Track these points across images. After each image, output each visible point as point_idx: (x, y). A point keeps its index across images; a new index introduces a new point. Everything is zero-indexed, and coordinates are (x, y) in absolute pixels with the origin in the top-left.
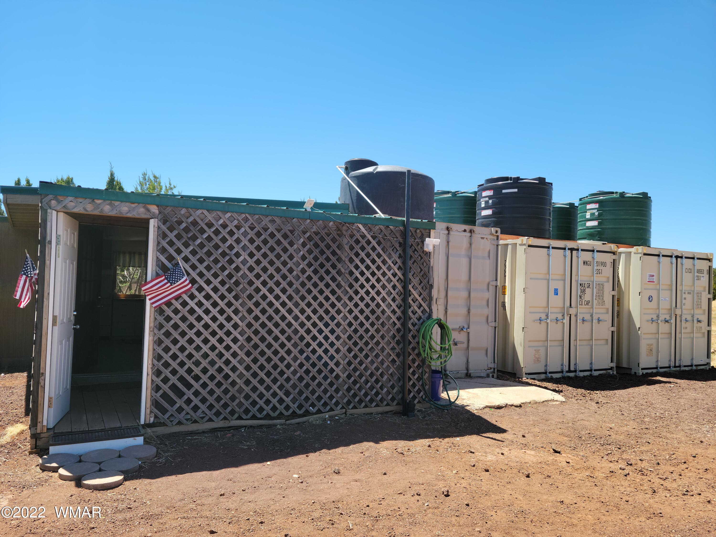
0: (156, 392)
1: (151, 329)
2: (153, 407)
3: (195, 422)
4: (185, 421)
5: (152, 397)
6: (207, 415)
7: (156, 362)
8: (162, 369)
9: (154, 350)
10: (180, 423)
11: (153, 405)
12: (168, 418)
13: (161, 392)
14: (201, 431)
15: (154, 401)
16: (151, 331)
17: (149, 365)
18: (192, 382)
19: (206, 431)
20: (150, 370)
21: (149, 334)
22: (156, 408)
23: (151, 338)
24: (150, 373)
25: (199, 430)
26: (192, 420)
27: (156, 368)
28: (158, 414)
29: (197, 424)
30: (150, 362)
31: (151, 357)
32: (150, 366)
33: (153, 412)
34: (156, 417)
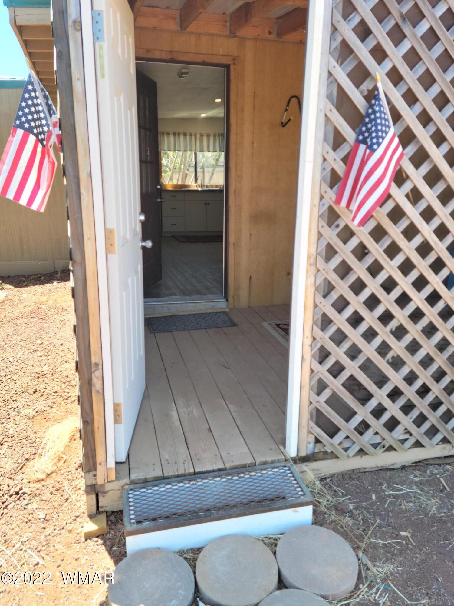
0: (318, 394)
1: (312, 260)
2: (312, 424)
3: (391, 448)
4: (372, 449)
5: (311, 403)
6: (411, 435)
7: (318, 332)
8: (330, 346)
9: (316, 306)
10: (362, 452)
11: (311, 418)
12: (340, 444)
13: (327, 394)
14: (398, 466)
15: (314, 412)
16: (310, 265)
17: (306, 340)
18: (388, 371)
19: (407, 464)
20: (307, 349)
21: (307, 271)
22: (317, 424)
23: (312, 280)
24: (308, 357)
25: (395, 463)
26: (384, 447)
27: (319, 346)
28: (322, 437)
29: (393, 453)
30: (308, 333)
31: (310, 322)
32: (308, 341)
33: (312, 433)
34: (317, 441)
